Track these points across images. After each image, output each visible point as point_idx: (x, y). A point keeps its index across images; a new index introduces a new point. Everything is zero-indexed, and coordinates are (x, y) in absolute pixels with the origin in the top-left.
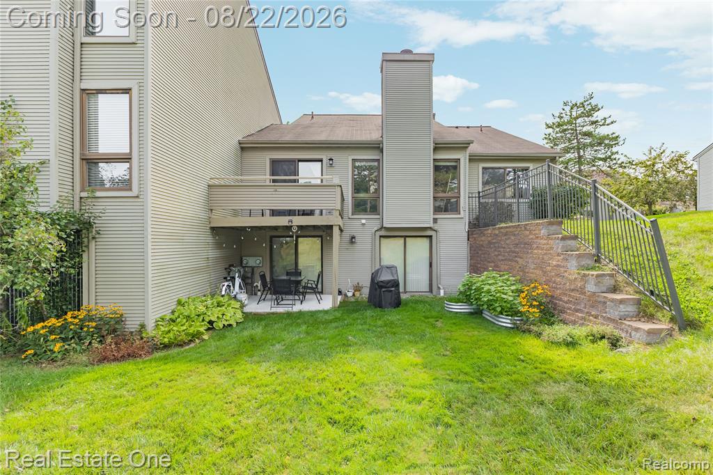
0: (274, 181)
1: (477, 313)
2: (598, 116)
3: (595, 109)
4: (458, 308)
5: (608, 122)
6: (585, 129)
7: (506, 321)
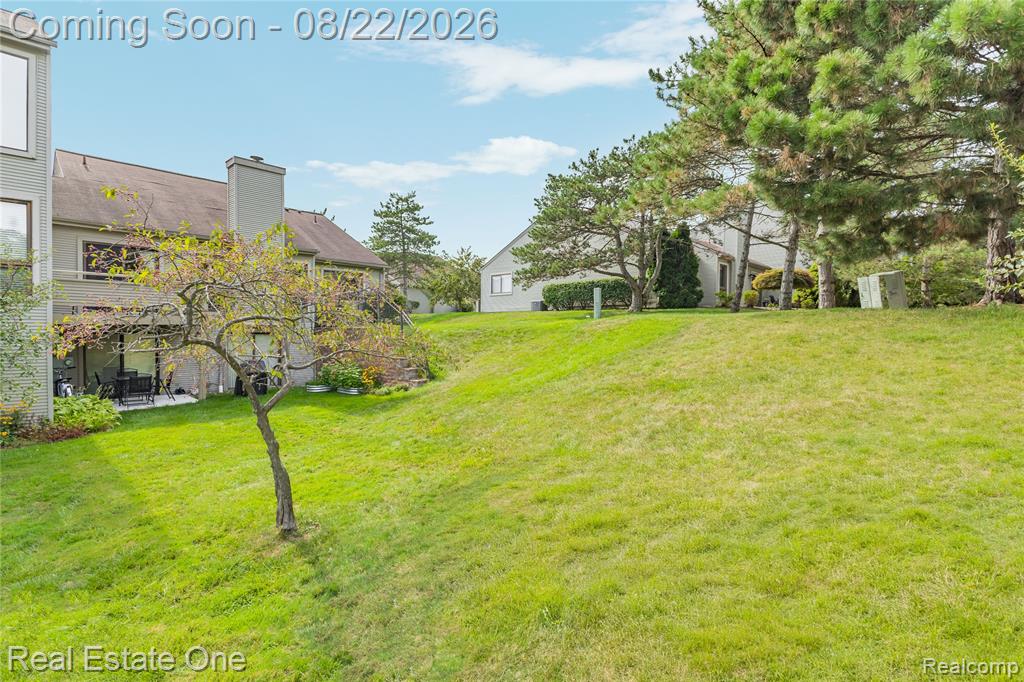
0: (88, 277)
1: (333, 390)
2: (420, 214)
3: (417, 208)
4: (317, 389)
5: (427, 221)
6: (408, 225)
7: (354, 391)
